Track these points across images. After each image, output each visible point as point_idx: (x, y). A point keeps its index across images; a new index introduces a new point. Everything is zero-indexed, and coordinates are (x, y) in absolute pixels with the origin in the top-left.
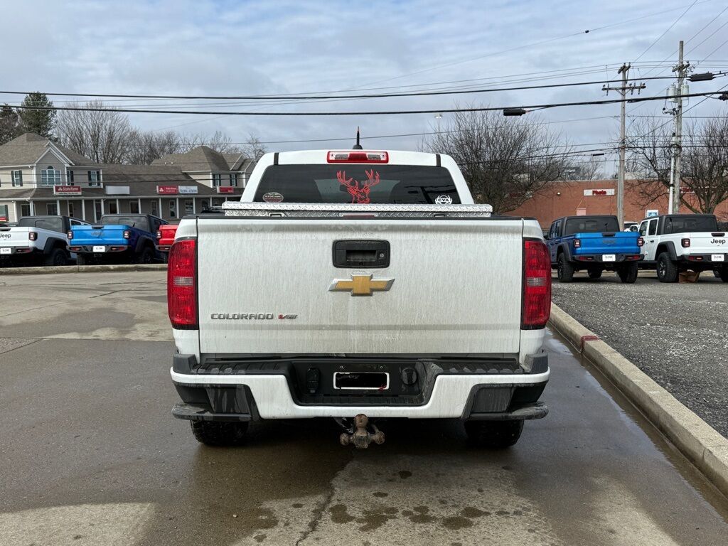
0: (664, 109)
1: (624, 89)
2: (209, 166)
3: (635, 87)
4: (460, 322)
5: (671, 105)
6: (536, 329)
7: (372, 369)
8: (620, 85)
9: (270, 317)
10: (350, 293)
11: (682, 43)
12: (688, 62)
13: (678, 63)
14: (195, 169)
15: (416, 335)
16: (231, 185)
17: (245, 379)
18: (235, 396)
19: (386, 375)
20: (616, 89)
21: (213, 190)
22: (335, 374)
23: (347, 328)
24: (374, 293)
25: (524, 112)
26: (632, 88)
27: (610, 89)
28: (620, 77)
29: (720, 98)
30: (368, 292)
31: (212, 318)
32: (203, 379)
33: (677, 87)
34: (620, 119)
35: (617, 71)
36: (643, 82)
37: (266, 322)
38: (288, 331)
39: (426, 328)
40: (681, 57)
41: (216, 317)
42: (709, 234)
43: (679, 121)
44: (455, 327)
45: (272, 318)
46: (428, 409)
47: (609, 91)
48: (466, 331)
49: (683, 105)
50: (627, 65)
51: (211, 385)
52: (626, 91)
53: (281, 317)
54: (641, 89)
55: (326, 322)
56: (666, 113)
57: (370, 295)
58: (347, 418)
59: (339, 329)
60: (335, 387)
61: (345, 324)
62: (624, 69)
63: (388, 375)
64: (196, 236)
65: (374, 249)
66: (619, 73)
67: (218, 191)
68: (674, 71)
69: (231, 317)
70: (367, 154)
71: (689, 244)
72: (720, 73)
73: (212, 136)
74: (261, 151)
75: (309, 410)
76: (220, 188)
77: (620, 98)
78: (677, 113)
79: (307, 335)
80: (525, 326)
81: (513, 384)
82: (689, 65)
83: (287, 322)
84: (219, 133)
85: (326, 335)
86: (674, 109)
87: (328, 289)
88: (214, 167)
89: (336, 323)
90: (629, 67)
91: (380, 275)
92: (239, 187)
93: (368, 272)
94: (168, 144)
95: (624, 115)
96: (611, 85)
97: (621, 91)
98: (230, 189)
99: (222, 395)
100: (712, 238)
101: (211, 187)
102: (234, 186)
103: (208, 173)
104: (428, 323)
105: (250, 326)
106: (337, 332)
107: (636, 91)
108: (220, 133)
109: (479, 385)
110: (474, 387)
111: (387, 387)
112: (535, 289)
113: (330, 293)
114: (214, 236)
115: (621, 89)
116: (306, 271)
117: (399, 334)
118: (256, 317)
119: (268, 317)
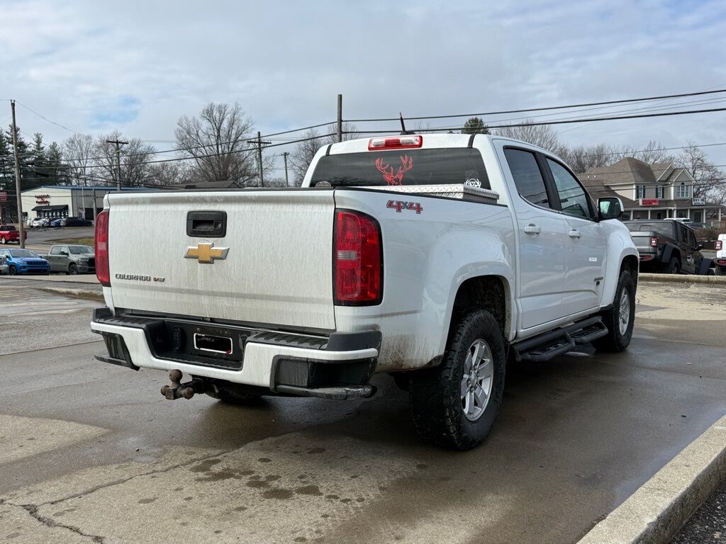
2: (633, 178)
4: (281, 293)
6: (349, 306)
7: (219, 334)
14: (618, 181)
15: (248, 303)
16: (657, 197)
17: (120, 330)
18: (117, 344)
19: (230, 341)
21: (636, 203)
22: (195, 335)
23: (199, 293)
24: (215, 261)
30: (209, 259)
32: (100, 327)
37: (146, 283)
38: (162, 293)
39: (254, 297)
41: (118, 276)
45: (150, 280)
46: (242, 374)
48: (287, 303)
53: (156, 280)
55: (184, 286)
57: (212, 263)
59: (193, 294)
60: (196, 347)
61: (195, 288)
65: (212, 219)
67: (641, 204)
69: (126, 277)
73: (646, 146)
74: (699, 159)
75: (161, 363)
76: (643, 201)
79: (173, 297)
80: (337, 302)
81: (307, 359)
83: (159, 284)
84: (653, 144)
85: (186, 298)
87: (184, 255)
88: (639, 178)
89: (190, 288)
91: (218, 245)
92: (666, 198)
93: (210, 241)
94: (598, 157)
98: (655, 201)
99: (111, 342)
101: (634, 200)
102: (660, 198)
103: (632, 185)
104: (255, 292)
105: (137, 285)
106: (192, 296)
108: (655, 143)
109: (278, 356)
110: (275, 357)
111: (231, 353)
112: (344, 263)
113: (185, 259)
114: (118, 207)
116: (169, 239)
117: (236, 303)
118: (141, 278)
119: (148, 279)
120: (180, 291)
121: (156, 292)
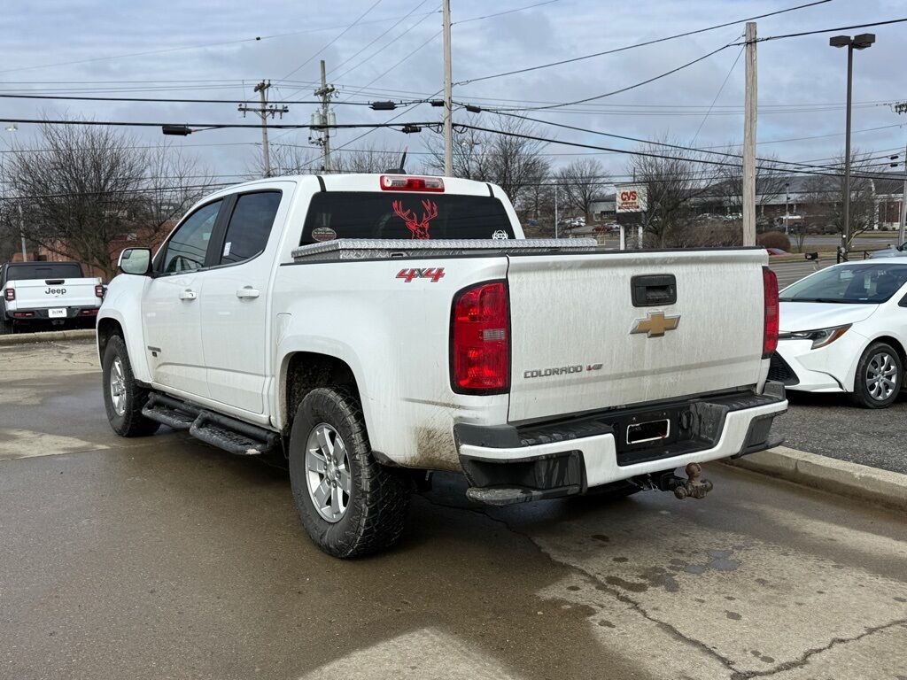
0: (310, 138)
1: (264, 111)
3: (276, 110)
5: (316, 134)
7: (658, 417)
8: (259, 106)
9: (579, 369)
10: (646, 334)
11: (323, 62)
12: (332, 86)
13: (320, 86)
15: (693, 375)
17: (579, 443)
18: (567, 466)
19: (667, 422)
20: (255, 110)
22: (628, 427)
23: (642, 374)
24: (665, 332)
25: (190, 132)
26: (273, 112)
27: (248, 110)
28: (258, 96)
29: (403, 131)
30: (659, 331)
31: (526, 377)
32: (538, 450)
33: (321, 113)
34: (262, 146)
35: (253, 88)
36: (285, 105)
37: (575, 375)
38: (593, 384)
40: (324, 78)
41: (529, 375)
42: (42, 282)
43: (327, 154)
44: (721, 363)
45: (581, 370)
46: (721, 449)
47: (247, 112)
49: (330, 135)
50: (266, 83)
51: (546, 455)
52: (267, 113)
53: (589, 368)
54: (283, 113)
55: (627, 369)
56: (313, 143)
57: (662, 334)
58: (651, 474)
59: (636, 376)
60: (627, 443)
61: (640, 369)
62: (261, 88)
63: (668, 421)
64: (505, 277)
65: (667, 284)
66: (256, 90)
68: (316, 94)
69: (543, 373)
70: (426, 181)
71: (14, 295)
72: (401, 103)
75: (630, 469)
77: (260, 122)
78: (324, 143)
79: (609, 386)
80: (764, 356)
82: (333, 89)
83: (594, 373)
85: (625, 383)
86: (320, 139)
87: (629, 331)
89: (634, 370)
90: (269, 85)
91: (669, 313)
93: (660, 309)
95: (267, 142)
96: (249, 106)
97: (260, 113)
99: (554, 467)
100: (47, 287)
105: (554, 382)
106: (633, 380)
107: (277, 114)
109: (756, 418)
110: (753, 420)
111: (668, 435)
113: (631, 336)
114: (524, 276)
115: (260, 110)
116: (610, 313)
117: (680, 376)
118: (567, 370)
119: (577, 369)
120: (619, 377)
121: (585, 386)
